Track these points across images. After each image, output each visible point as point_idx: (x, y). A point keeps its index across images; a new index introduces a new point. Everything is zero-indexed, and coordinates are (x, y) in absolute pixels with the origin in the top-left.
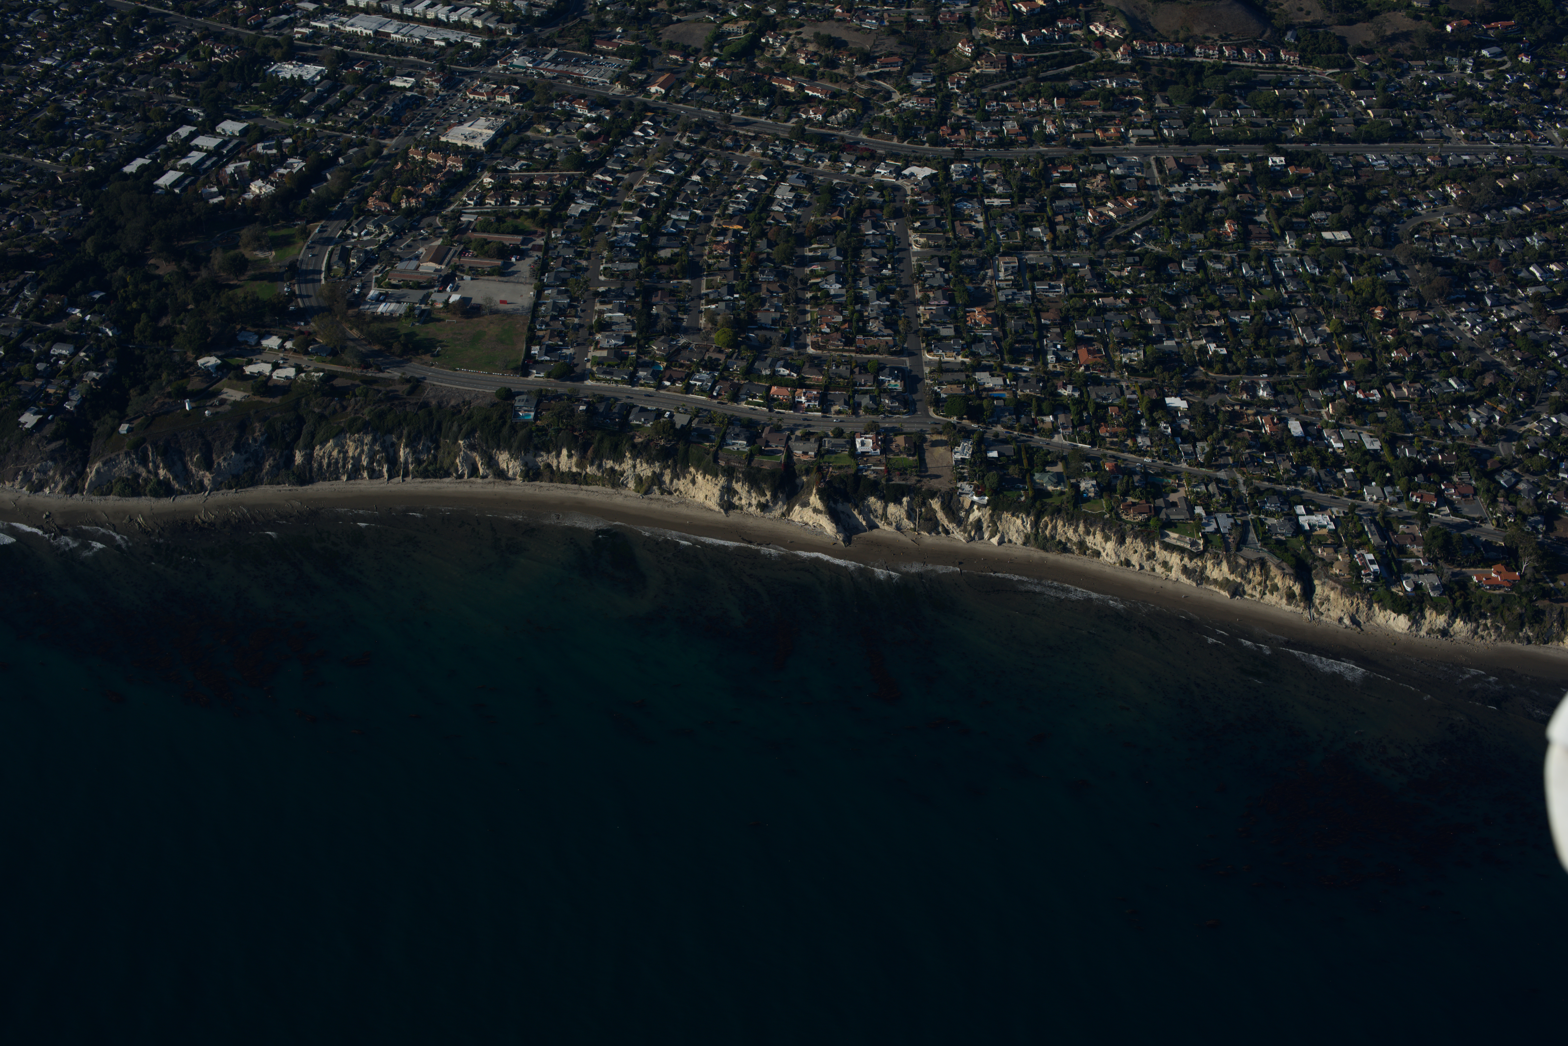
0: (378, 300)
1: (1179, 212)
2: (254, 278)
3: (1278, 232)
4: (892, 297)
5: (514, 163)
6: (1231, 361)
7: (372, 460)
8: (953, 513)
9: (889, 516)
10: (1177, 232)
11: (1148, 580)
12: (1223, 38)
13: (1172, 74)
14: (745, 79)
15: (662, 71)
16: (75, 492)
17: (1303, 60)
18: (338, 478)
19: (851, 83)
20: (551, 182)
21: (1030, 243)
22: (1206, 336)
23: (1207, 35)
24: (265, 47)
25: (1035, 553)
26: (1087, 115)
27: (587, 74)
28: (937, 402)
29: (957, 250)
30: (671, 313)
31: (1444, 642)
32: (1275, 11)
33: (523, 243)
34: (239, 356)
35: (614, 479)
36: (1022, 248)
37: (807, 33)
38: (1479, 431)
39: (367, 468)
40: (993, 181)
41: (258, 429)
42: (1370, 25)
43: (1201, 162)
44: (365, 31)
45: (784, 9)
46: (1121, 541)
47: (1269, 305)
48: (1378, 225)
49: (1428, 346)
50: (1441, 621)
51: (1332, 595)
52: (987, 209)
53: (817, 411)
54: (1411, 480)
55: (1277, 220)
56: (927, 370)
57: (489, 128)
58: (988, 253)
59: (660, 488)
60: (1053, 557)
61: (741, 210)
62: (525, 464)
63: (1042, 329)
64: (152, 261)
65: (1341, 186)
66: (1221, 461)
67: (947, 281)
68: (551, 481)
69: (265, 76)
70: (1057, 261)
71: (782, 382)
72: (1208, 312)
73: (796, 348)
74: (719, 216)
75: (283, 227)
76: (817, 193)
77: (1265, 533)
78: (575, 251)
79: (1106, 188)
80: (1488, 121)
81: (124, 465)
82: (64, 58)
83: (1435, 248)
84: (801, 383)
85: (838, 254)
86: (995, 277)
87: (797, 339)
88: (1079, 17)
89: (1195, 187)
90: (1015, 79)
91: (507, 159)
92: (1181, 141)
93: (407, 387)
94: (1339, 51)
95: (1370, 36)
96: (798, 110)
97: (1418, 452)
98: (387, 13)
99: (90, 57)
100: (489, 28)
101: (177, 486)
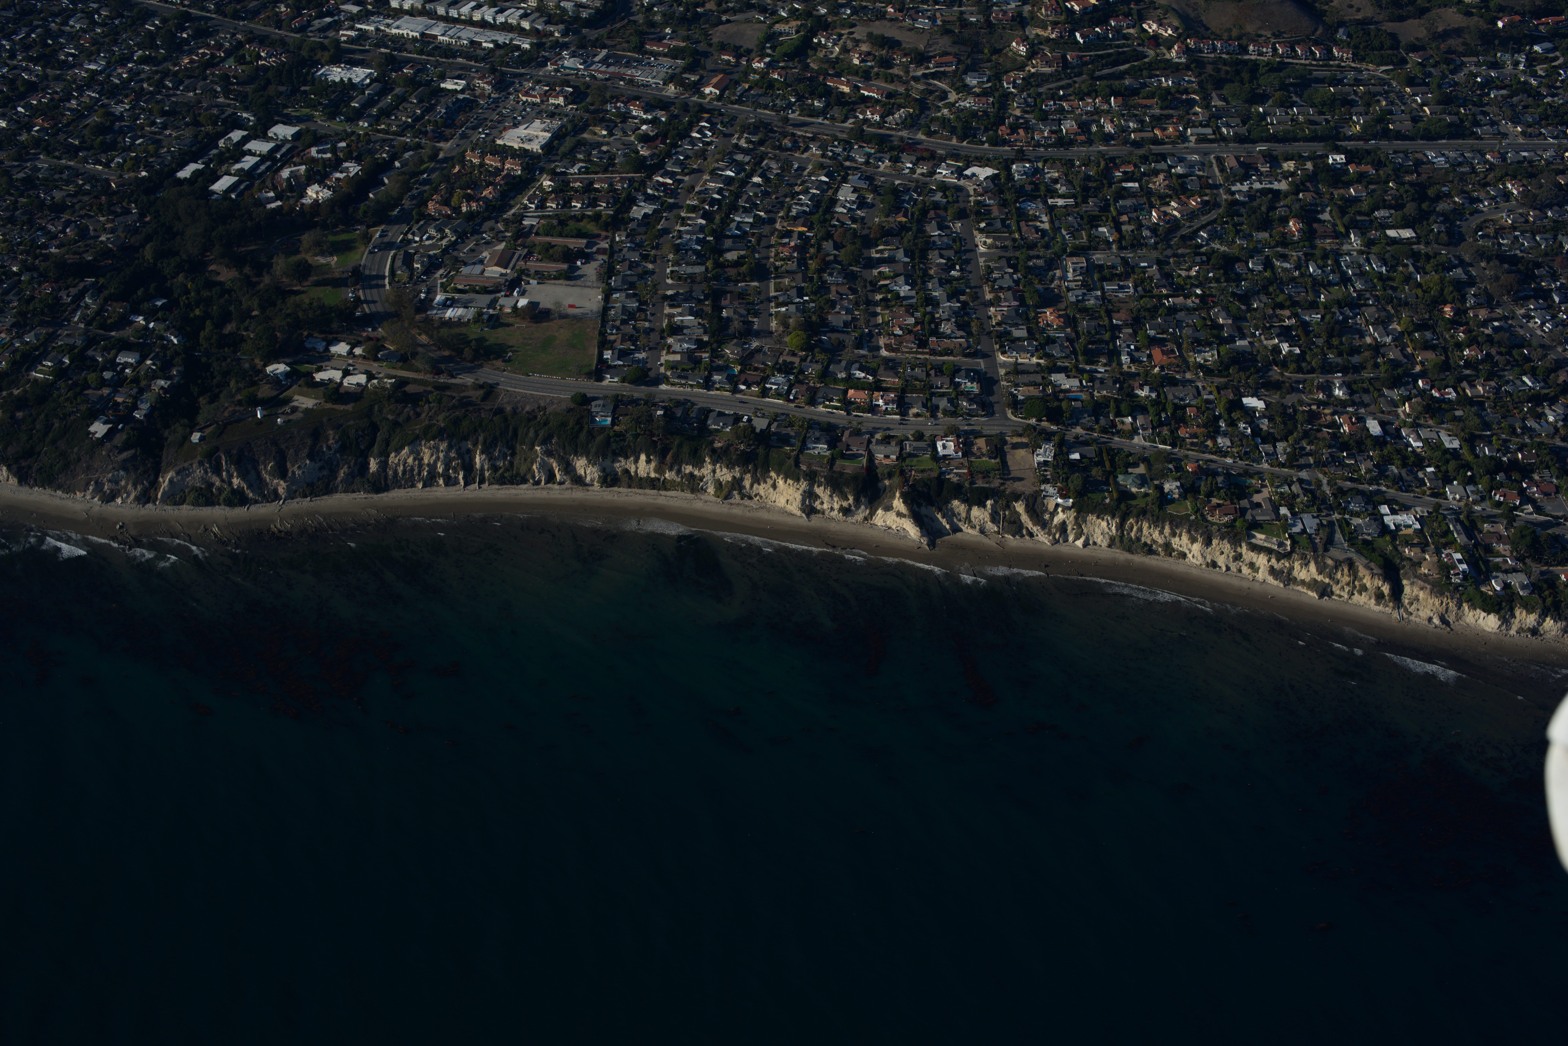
0: (445, 305)
1: (1243, 210)
2: (318, 284)
3: (1343, 230)
4: (962, 298)
5: (573, 166)
6: (1304, 360)
7: (447, 467)
8: (1038, 516)
9: (973, 519)
10: (1241, 230)
11: (1235, 582)
12: (1275, 36)
13: (1227, 72)
14: (800, 80)
15: (715, 72)
16: (148, 502)
17: (1356, 57)
18: (413, 486)
19: (906, 83)
20: (611, 185)
21: (1096, 243)
22: (1278, 336)
23: (1260, 32)
24: (312, 50)
25: (1120, 555)
26: (1145, 114)
27: (640, 75)
28: (1015, 405)
29: (1024, 250)
30: (741, 316)
31: (1534, 641)
32: (1326, 8)
33: (587, 247)
34: (308, 363)
35: (694, 484)
36: (1089, 248)
37: (860, 32)
38: (1557, 430)
39: (443, 475)
40: (1055, 181)
41: (332, 437)
42: (1422, 21)
43: (1262, 160)
44: (411, 34)
45: (835, 9)
46: (1208, 543)
47: (1340, 304)
48: (1441, 222)
49: (1500, 344)
50: (1531, 620)
51: (1421, 595)
52: (1051, 209)
53: (896, 414)
54: (1493, 479)
55: (1342, 218)
56: (1002, 372)
57: (544, 130)
58: (1055, 254)
59: (740, 493)
60: (1138, 559)
61: (804, 212)
62: (603, 470)
63: (1115, 330)
64: (212, 268)
65: (1403, 184)
66: (1302, 461)
67: (1017, 282)
68: (630, 487)
69: (314, 79)
70: (1125, 261)
71: (859, 385)
72: (1278, 312)
73: (869, 351)
74: (782, 218)
75: (343, 231)
76: (879, 194)
77: (1351, 533)
78: (641, 254)
79: (1168, 187)
80: (1544, 117)
81: (197, 474)
82: (108, 63)
83: (1500, 245)
84: (877, 386)
85: (906, 256)
86: (1064, 278)
87: (869, 341)
88: (1131, 15)
89: (1257, 186)
90: (1071, 78)
91: (565, 162)
92: (1240, 139)
93: (481, 392)
94: (1391, 48)
95: (1422, 33)
96: (855, 111)
97: (1498, 451)
98: (432, 15)
99: (135, 62)
100: (537, 29)
101: (251, 495)
